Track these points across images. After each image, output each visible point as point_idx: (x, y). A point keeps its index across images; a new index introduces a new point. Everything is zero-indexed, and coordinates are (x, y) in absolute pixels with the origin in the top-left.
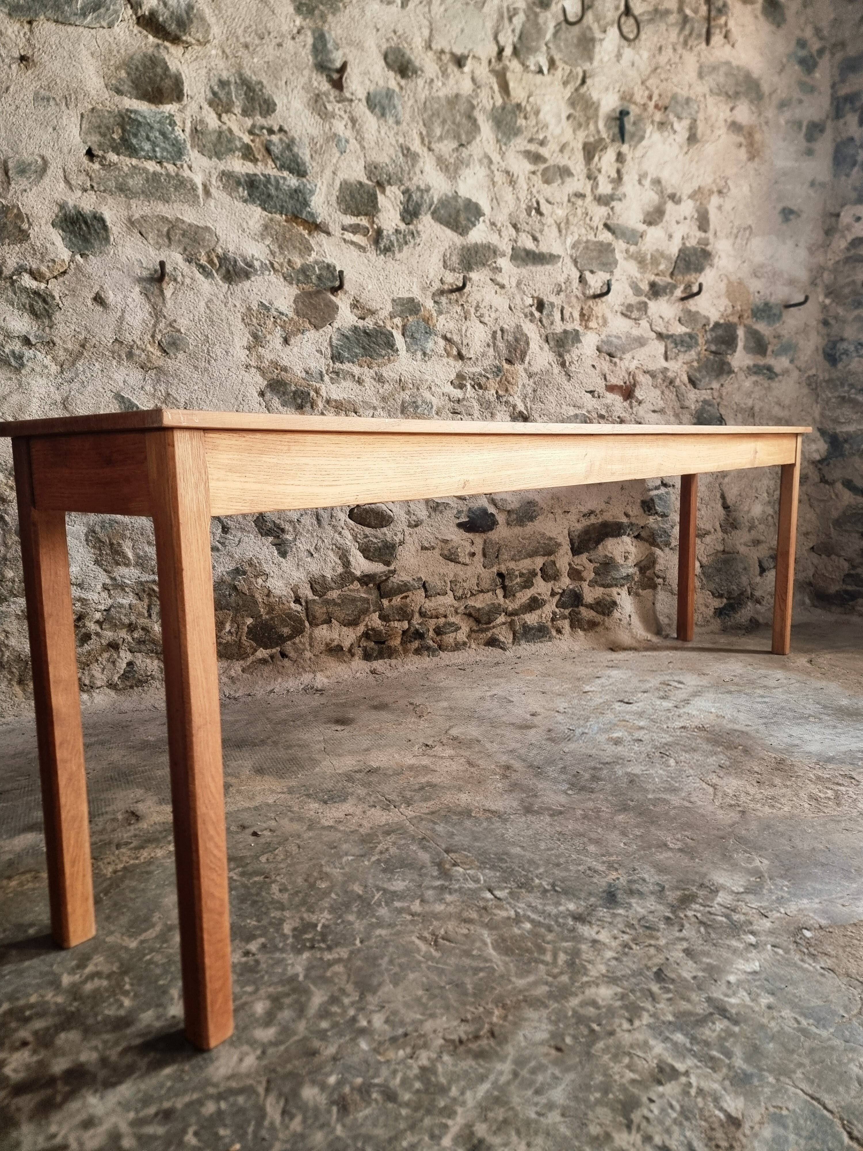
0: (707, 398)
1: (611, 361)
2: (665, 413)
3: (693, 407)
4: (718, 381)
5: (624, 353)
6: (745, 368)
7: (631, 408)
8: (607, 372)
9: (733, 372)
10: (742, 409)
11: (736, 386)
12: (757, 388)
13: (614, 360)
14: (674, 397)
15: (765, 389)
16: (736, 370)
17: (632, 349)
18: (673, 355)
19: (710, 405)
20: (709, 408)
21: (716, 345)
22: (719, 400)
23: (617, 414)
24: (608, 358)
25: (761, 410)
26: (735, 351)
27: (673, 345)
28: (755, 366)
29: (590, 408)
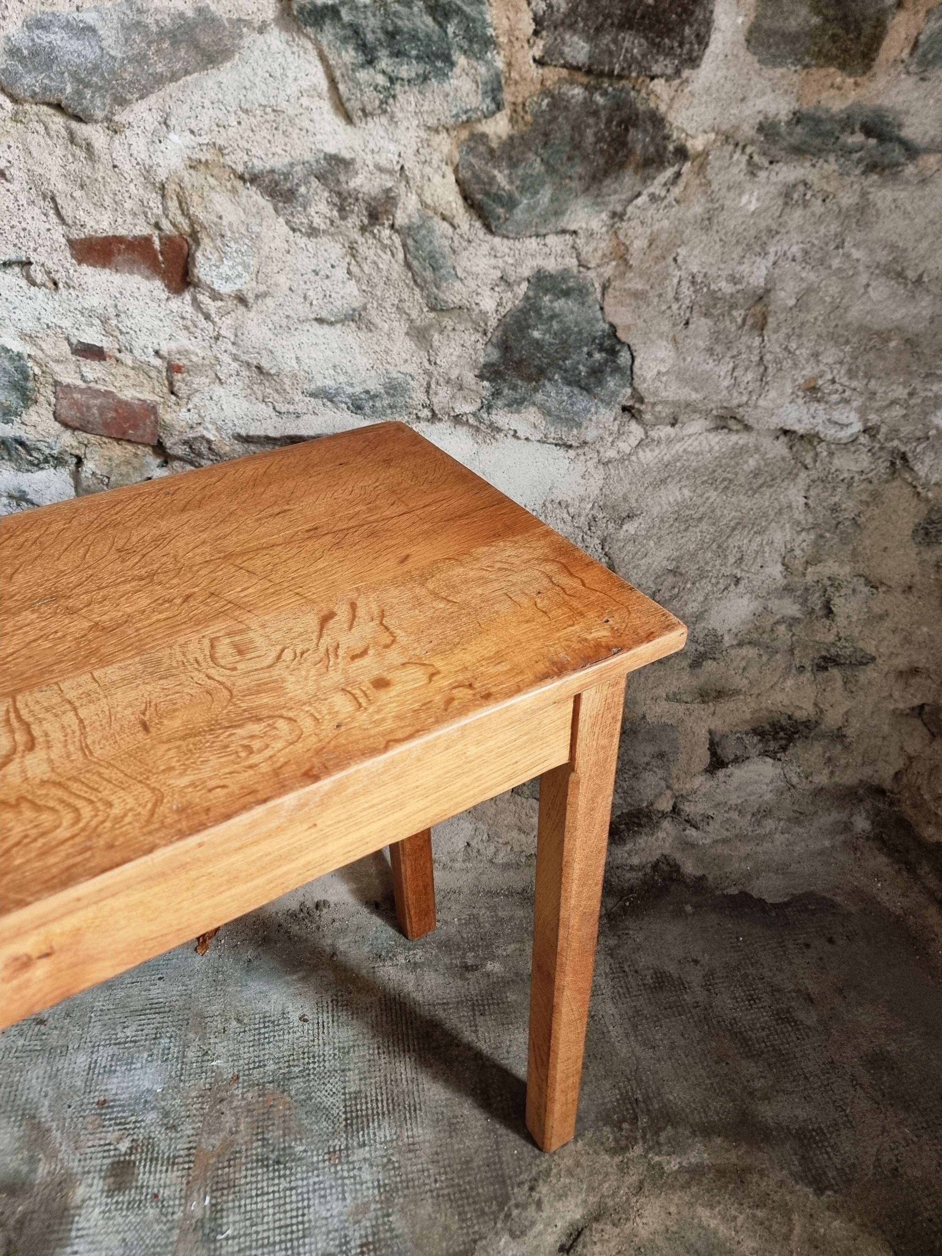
0: (551, 266)
1: (72, 138)
2: (370, 326)
3: (488, 303)
4: (598, 201)
5: (122, 102)
6: (748, 130)
7: (207, 317)
8: (60, 186)
9: (682, 153)
10: (715, 297)
11: (698, 209)
12: (797, 216)
13: (83, 130)
14: (397, 269)
15: (843, 215)
16: (697, 144)
17: (159, 81)
18: (372, 99)
19: (567, 293)
20: (560, 304)
21: (592, 37)
22: (609, 270)
23: (152, 343)
24: (58, 121)
25: (801, 304)
26: (693, 61)
27: (350, 55)
28: (798, 118)
29: (29, 326)
